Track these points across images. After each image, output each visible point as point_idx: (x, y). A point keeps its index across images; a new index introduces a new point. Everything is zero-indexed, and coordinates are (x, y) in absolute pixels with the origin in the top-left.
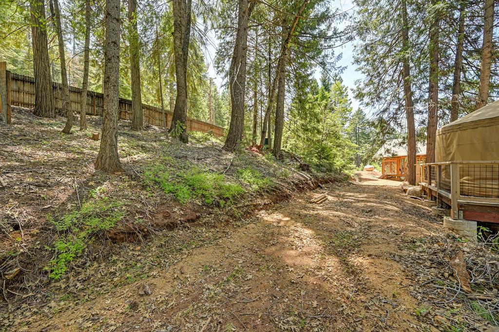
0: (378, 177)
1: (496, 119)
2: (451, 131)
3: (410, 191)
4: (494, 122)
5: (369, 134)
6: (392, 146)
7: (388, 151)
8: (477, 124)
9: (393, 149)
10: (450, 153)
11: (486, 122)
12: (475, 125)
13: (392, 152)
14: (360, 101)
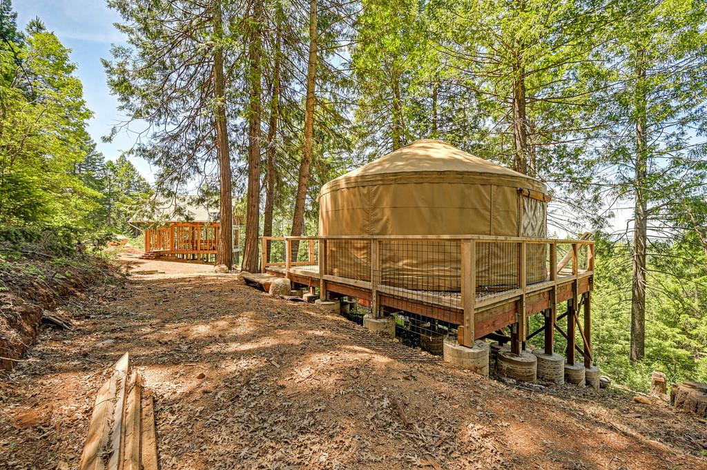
0: (138, 256)
1: (445, 174)
2: (380, 182)
3: (277, 285)
4: (443, 178)
5: (102, 181)
6: (186, 203)
7: (179, 211)
8: (422, 178)
9: (189, 208)
10: (378, 221)
11: (434, 176)
12: (419, 178)
13: (186, 213)
14: (122, 100)
